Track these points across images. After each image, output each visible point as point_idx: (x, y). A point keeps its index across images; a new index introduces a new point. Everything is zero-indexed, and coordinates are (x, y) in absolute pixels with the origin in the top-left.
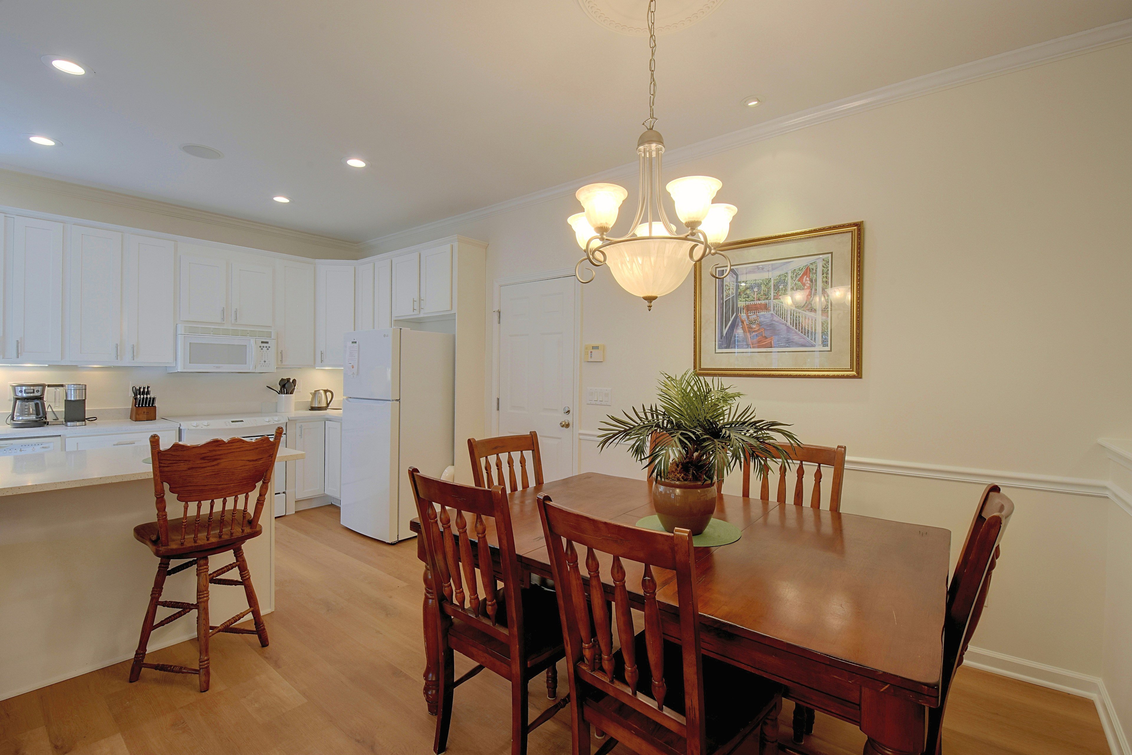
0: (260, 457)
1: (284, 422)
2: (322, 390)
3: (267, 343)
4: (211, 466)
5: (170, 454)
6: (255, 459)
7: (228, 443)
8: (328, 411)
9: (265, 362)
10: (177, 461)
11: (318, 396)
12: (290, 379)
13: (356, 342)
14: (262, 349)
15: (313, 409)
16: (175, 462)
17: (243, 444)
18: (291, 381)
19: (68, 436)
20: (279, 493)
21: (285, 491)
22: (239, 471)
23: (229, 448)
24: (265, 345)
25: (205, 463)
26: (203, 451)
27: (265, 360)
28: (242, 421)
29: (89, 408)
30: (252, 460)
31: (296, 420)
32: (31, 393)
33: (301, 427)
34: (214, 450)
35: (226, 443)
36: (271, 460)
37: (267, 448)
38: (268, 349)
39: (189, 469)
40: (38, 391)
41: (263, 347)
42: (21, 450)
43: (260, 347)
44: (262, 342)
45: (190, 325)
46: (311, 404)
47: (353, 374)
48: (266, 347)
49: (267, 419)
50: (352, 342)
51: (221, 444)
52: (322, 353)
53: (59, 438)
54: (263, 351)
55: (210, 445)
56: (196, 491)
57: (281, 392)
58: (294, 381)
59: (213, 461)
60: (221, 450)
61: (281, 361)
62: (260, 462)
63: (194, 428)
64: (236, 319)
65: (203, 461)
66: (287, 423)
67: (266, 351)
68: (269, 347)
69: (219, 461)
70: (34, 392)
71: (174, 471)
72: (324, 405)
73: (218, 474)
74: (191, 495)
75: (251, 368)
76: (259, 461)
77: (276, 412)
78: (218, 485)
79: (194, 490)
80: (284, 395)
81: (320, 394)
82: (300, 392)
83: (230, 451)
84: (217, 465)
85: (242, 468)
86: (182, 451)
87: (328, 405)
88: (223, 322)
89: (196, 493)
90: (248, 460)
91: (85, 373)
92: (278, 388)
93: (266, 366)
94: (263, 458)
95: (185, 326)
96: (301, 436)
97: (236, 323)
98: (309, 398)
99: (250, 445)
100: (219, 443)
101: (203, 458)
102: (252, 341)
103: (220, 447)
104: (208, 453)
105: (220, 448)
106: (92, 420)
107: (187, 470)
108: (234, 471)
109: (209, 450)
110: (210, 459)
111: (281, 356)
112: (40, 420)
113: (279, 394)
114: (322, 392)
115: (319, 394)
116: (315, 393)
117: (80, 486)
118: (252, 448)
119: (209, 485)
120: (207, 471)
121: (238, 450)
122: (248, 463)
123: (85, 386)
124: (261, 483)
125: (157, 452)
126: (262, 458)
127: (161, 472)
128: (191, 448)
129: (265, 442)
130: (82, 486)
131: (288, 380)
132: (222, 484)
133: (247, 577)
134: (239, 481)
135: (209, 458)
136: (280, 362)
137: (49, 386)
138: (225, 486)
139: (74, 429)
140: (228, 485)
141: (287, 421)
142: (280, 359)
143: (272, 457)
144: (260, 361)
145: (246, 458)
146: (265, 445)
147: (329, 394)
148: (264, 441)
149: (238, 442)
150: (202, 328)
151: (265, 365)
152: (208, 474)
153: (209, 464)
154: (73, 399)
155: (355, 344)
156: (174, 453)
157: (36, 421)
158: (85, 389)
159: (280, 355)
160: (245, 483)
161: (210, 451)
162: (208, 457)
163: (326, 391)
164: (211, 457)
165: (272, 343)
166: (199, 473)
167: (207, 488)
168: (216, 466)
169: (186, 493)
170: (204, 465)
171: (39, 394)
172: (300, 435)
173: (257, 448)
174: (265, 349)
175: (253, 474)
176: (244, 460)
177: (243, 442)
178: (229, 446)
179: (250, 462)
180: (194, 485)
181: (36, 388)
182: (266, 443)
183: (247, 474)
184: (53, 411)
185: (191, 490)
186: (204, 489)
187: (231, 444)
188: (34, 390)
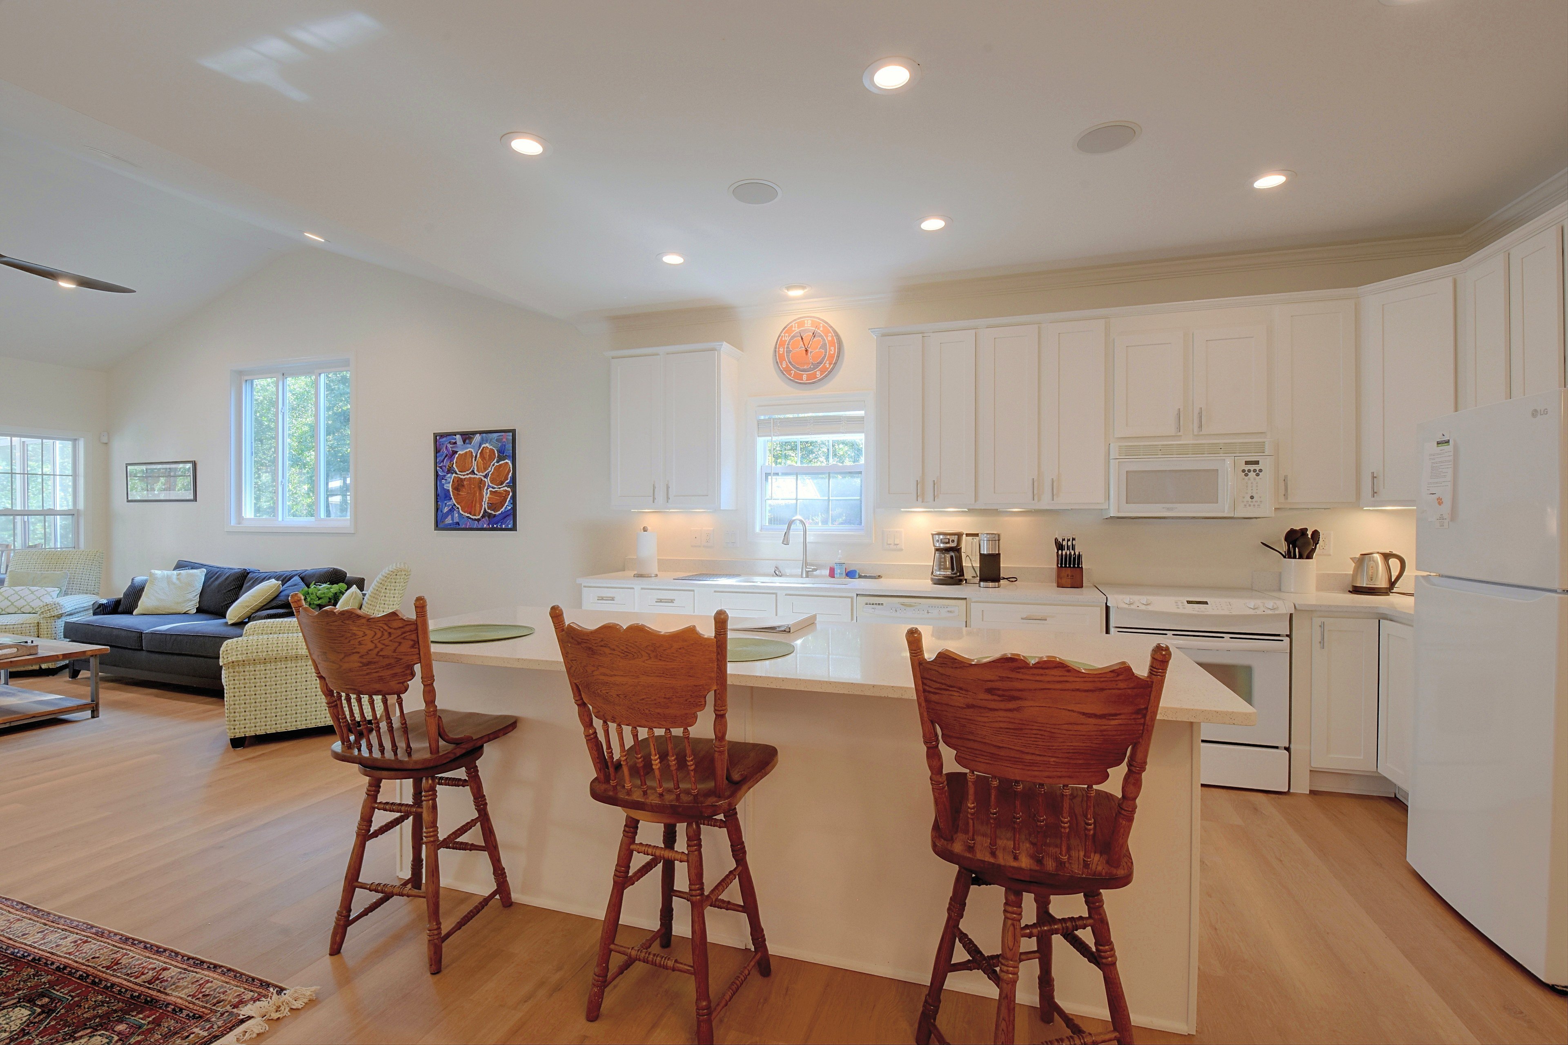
0: (1113, 712)
1: (1284, 611)
2: (1378, 553)
3: (1257, 463)
4: (1006, 710)
5: (935, 670)
6: (1098, 712)
7: (1036, 668)
8: (1393, 599)
9: (1252, 497)
10: (948, 686)
11: (1367, 565)
12: (1306, 529)
13: (1448, 442)
14: (1246, 475)
15: (1357, 590)
16: (943, 687)
17: (1067, 674)
18: (1309, 533)
19: (973, 600)
20: (1277, 747)
21: (1287, 746)
22: (1065, 732)
23: (1038, 678)
24: (1252, 467)
25: (994, 700)
26: (988, 675)
27: (1252, 495)
28: (1206, 603)
29: (1006, 565)
30: (1092, 714)
31: (1312, 611)
32: (947, 543)
33: (1322, 626)
34: (1008, 678)
35: (1031, 668)
36: (1142, 721)
37: (1129, 691)
38: (1258, 475)
39: (969, 706)
40: (953, 541)
41: (1249, 471)
42: (928, 612)
43: (1244, 471)
44: (1247, 463)
45: (1126, 444)
46: (1352, 583)
47: (1442, 518)
48: (1255, 471)
49: (1252, 603)
50: (1438, 443)
51: (1020, 668)
52: (1374, 477)
53: (964, 601)
54: (1249, 479)
55: (999, 665)
56: (985, 754)
57: (1289, 555)
58: (1316, 534)
59: (1010, 701)
60: (1021, 679)
61: (1285, 495)
62: (1113, 722)
63: (1127, 606)
64: (1200, 426)
65: (990, 697)
66: (1291, 615)
67: (1255, 479)
68: (1261, 470)
69: (1019, 703)
70: (949, 543)
71: (945, 704)
72: (1383, 583)
73: (1021, 729)
74: (977, 759)
75: (1226, 511)
76: (1110, 719)
77: (1280, 590)
78: (1023, 752)
79: (981, 751)
80: (1293, 560)
81: (1373, 561)
82: (1330, 555)
83: (1041, 686)
84: (1018, 709)
85: (1070, 727)
86: (952, 668)
87: (1392, 584)
88: (1179, 434)
89: (984, 757)
90: (1084, 714)
91: (1007, 518)
92: (1283, 547)
93: (1254, 505)
94: (1120, 714)
95: (1120, 446)
96: (1322, 642)
97: (1201, 433)
98: (1349, 569)
99: (1085, 679)
100: (1015, 664)
101: (989, 691)
102: (1229, 462)
103: (1019, 672)
104: (997, 681)
105: (1020, 676)
106: (1012, 581)
107: (964, 708)
108: (1053, 731)
109: (999, 677)
110: (1003, 696)
111: (1284, 486)
112: (956, 577)
113: (1285, 557)
114: (1378, 558)
115: (1370, 561)
116: (1363, 560)
117: (848, 693)
118: (1089, 686)
119: (1006, 748)
120: (999, 719)
121: (1059, 686)
122: (1083, 719)
123: (999, 535)
124: (1123, 768)
125: (917, 662)
126: (1116, 715)
127: (927, 701)
128: (968, 665)
129: (1121, 677)
130: (850, 693)
131: (1304, 532)
132: (1033, 754)
133: (1110, 959)
134: (1067, 755)
135: (1000, 693)
136: (1282, 499)
137: (967, 535)
138: (1039, 758)
139: (988, 591)
140: (1046, 759)
141: (1293, 611)
142: (1282, 492)
143: (1144, 716)
144: (1244, 497)
145: (1077, 708)
146: (1122, 685)
147: (1394, 564)
148: (1118, 675)
149: (1055, 667)
150: (1144, 446)
151: (1252, 504)
152: (1002, 725)
153: (1002, 705)
154: (985, 553)
155: (1445, 447)
156: (941, 670)
157: (952, 578)
158: (999, 540)
159: (1282, 484)
160: (1080, 762)
161: (1002, 679)
162: (999, 689)
163: (1387, 556)
164: (1003, 690)
165: (1265, 464)
166: (986, 720)
167: (1002, 753)
168: (1015, 712)
169: (968, 753)
170: (993, 705)
171: (953, 545)
172: (1320, 643)
173: (1102, 689)
174: (1252, 475)
175: (1097, 746)
176: (1073, 711)
177: (1069, 671)
178: (1038, 675)
179: (1089, 717)
180: (979, 740)
181: (952, 538)
182: (1126, 680)
183: (1084, 744)
184: (973, 567)
185: (976, 750)
186: (997, 753)
187: (1041, 671)
188: (949, 539)
